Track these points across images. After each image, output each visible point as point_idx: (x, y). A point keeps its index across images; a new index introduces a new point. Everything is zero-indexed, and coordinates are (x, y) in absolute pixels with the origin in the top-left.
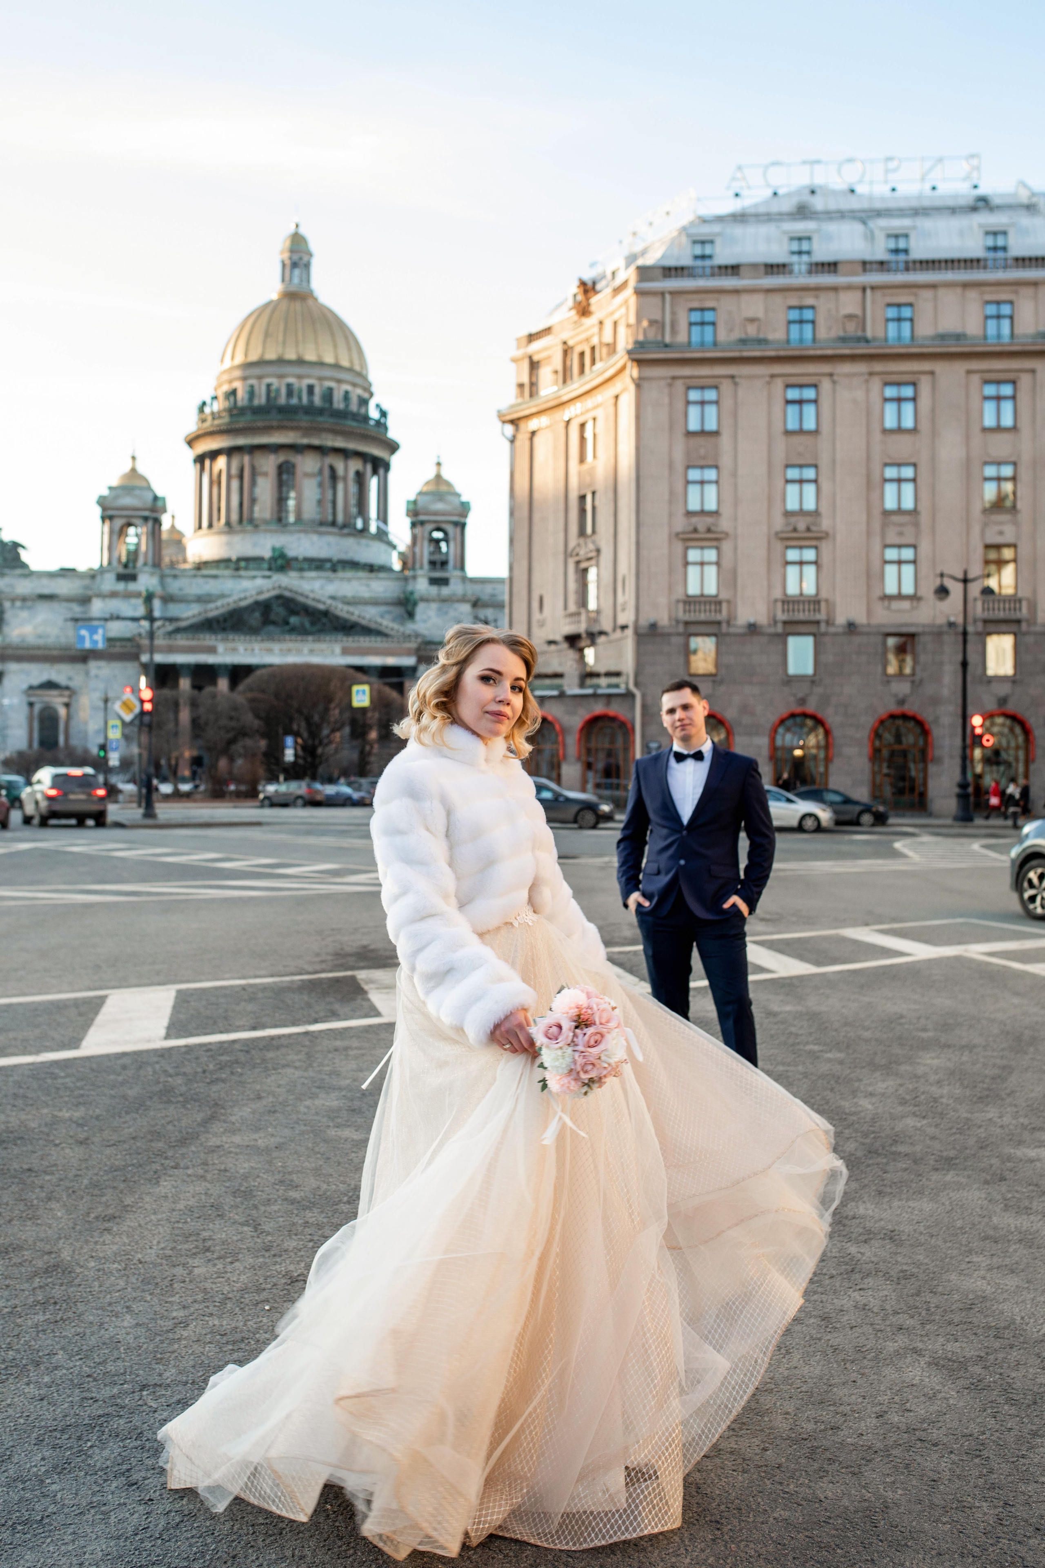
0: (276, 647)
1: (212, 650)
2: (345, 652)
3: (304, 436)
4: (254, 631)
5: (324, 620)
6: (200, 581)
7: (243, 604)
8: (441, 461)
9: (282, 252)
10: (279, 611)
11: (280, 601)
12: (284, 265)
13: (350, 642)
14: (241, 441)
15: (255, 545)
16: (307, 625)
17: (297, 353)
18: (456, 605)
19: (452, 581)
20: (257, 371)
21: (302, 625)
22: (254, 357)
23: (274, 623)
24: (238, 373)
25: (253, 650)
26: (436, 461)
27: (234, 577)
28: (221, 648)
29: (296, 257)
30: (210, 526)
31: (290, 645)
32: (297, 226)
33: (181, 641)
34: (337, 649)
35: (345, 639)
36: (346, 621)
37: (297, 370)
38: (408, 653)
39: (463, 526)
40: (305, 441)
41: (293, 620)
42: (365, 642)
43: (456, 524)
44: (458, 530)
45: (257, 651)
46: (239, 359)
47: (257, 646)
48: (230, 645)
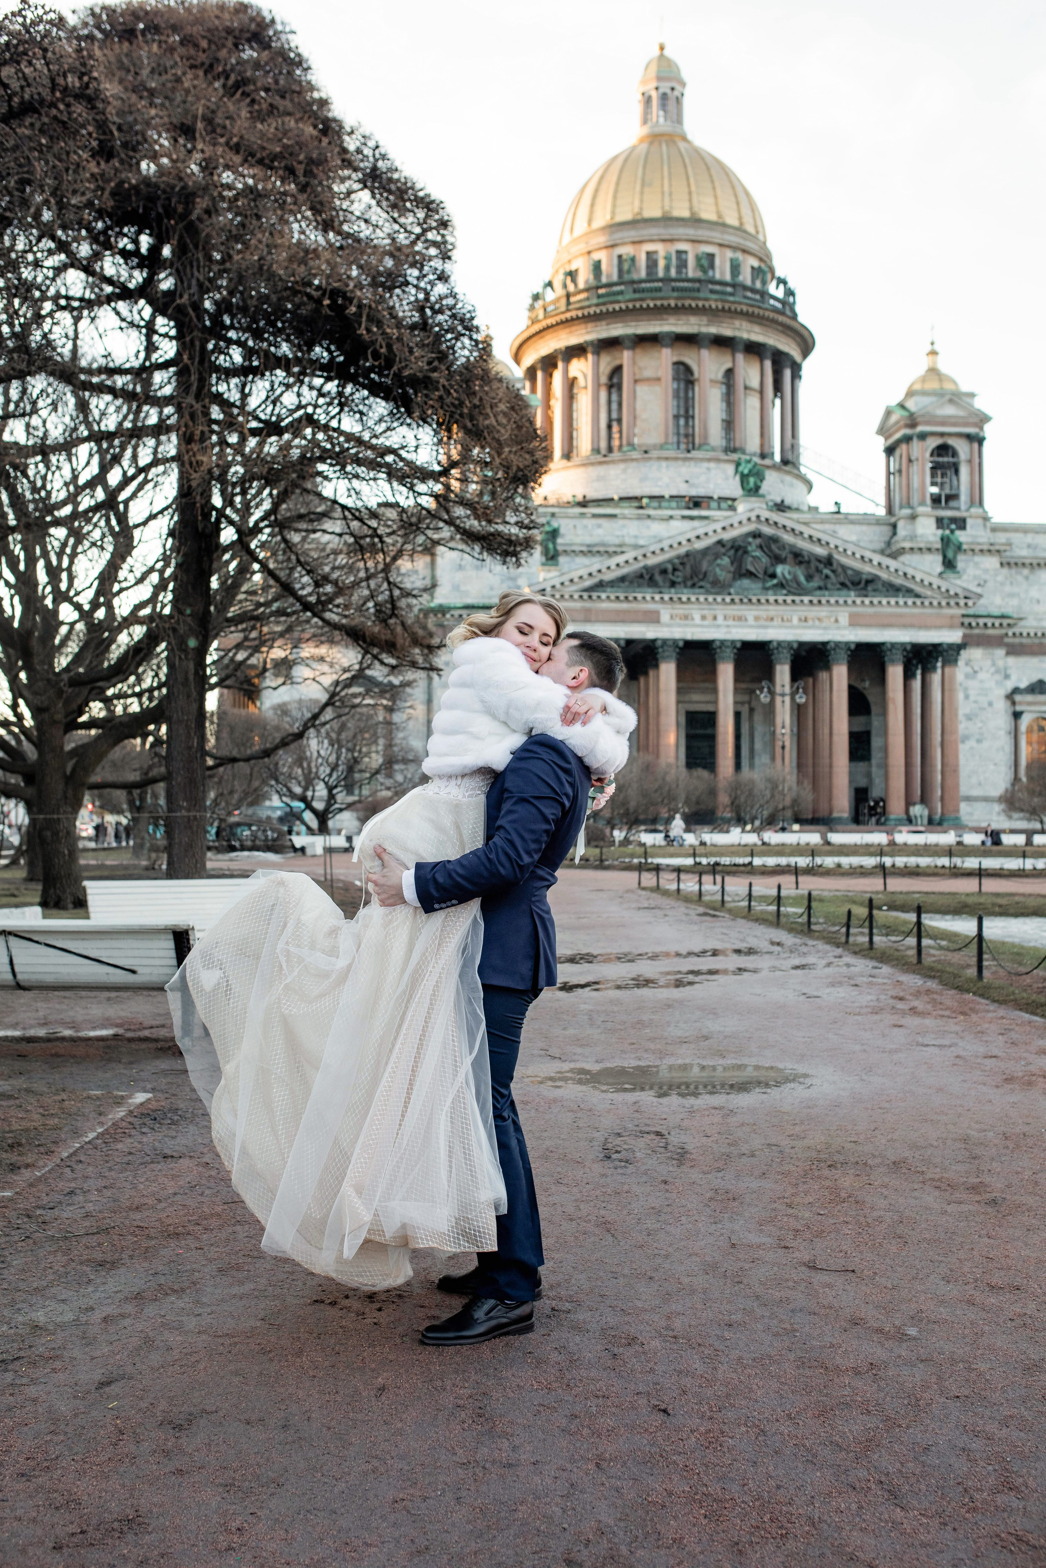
0: (750, 613)
1: (653, 618)
2: (855, 622)
3: (710, 323)
4: (719, 587)
5: (827, 571)
6: (590, 523)
7: (699, 545)
8: (937, 348)
9: (644, 82)
10: (757, 558)
11: (758, 541)
12: (648, 101)
13: (864, 605)
14: (617, 330)
15: (643, 479)
16: (802, 579)
17: (691, 209)
18: (977, 559)
19: (969, 522)
20: (632, 234)
21: (795, 579)
22: (625, 215)
23: (750, 574)
24: (602, 239)
25: (715, 618)
26: (929, 348)
27: (639, 518)
28: (665, 617)
29: (665, 87)
30: (567, 455)
31: (772, 610)
32: (662, 48)
33: (605, 603)
34: (844, 619)
35: (858, 601)
36: (858, 573)
37: (691, 232)
38: (951, 627)
39: (980, 441)
40: (713, 330)
41: (780, 569)
42: (887, 605)
43: (969, 437)
44: (976, 445)
45: (720, 620)
46: (602, 219)
47: (720, 612)
48: (680, 610)
